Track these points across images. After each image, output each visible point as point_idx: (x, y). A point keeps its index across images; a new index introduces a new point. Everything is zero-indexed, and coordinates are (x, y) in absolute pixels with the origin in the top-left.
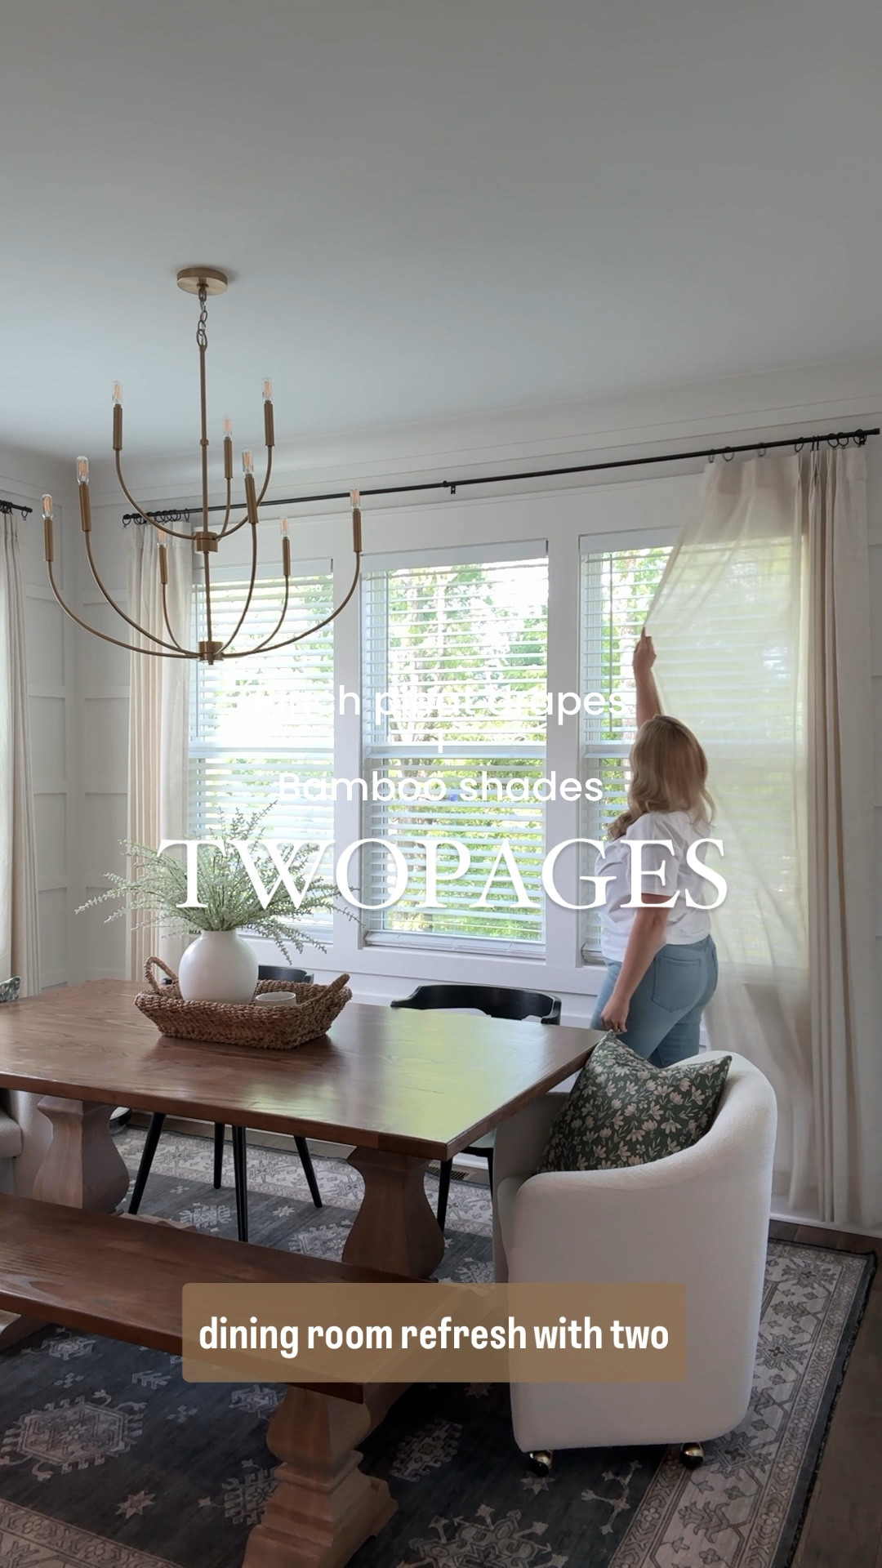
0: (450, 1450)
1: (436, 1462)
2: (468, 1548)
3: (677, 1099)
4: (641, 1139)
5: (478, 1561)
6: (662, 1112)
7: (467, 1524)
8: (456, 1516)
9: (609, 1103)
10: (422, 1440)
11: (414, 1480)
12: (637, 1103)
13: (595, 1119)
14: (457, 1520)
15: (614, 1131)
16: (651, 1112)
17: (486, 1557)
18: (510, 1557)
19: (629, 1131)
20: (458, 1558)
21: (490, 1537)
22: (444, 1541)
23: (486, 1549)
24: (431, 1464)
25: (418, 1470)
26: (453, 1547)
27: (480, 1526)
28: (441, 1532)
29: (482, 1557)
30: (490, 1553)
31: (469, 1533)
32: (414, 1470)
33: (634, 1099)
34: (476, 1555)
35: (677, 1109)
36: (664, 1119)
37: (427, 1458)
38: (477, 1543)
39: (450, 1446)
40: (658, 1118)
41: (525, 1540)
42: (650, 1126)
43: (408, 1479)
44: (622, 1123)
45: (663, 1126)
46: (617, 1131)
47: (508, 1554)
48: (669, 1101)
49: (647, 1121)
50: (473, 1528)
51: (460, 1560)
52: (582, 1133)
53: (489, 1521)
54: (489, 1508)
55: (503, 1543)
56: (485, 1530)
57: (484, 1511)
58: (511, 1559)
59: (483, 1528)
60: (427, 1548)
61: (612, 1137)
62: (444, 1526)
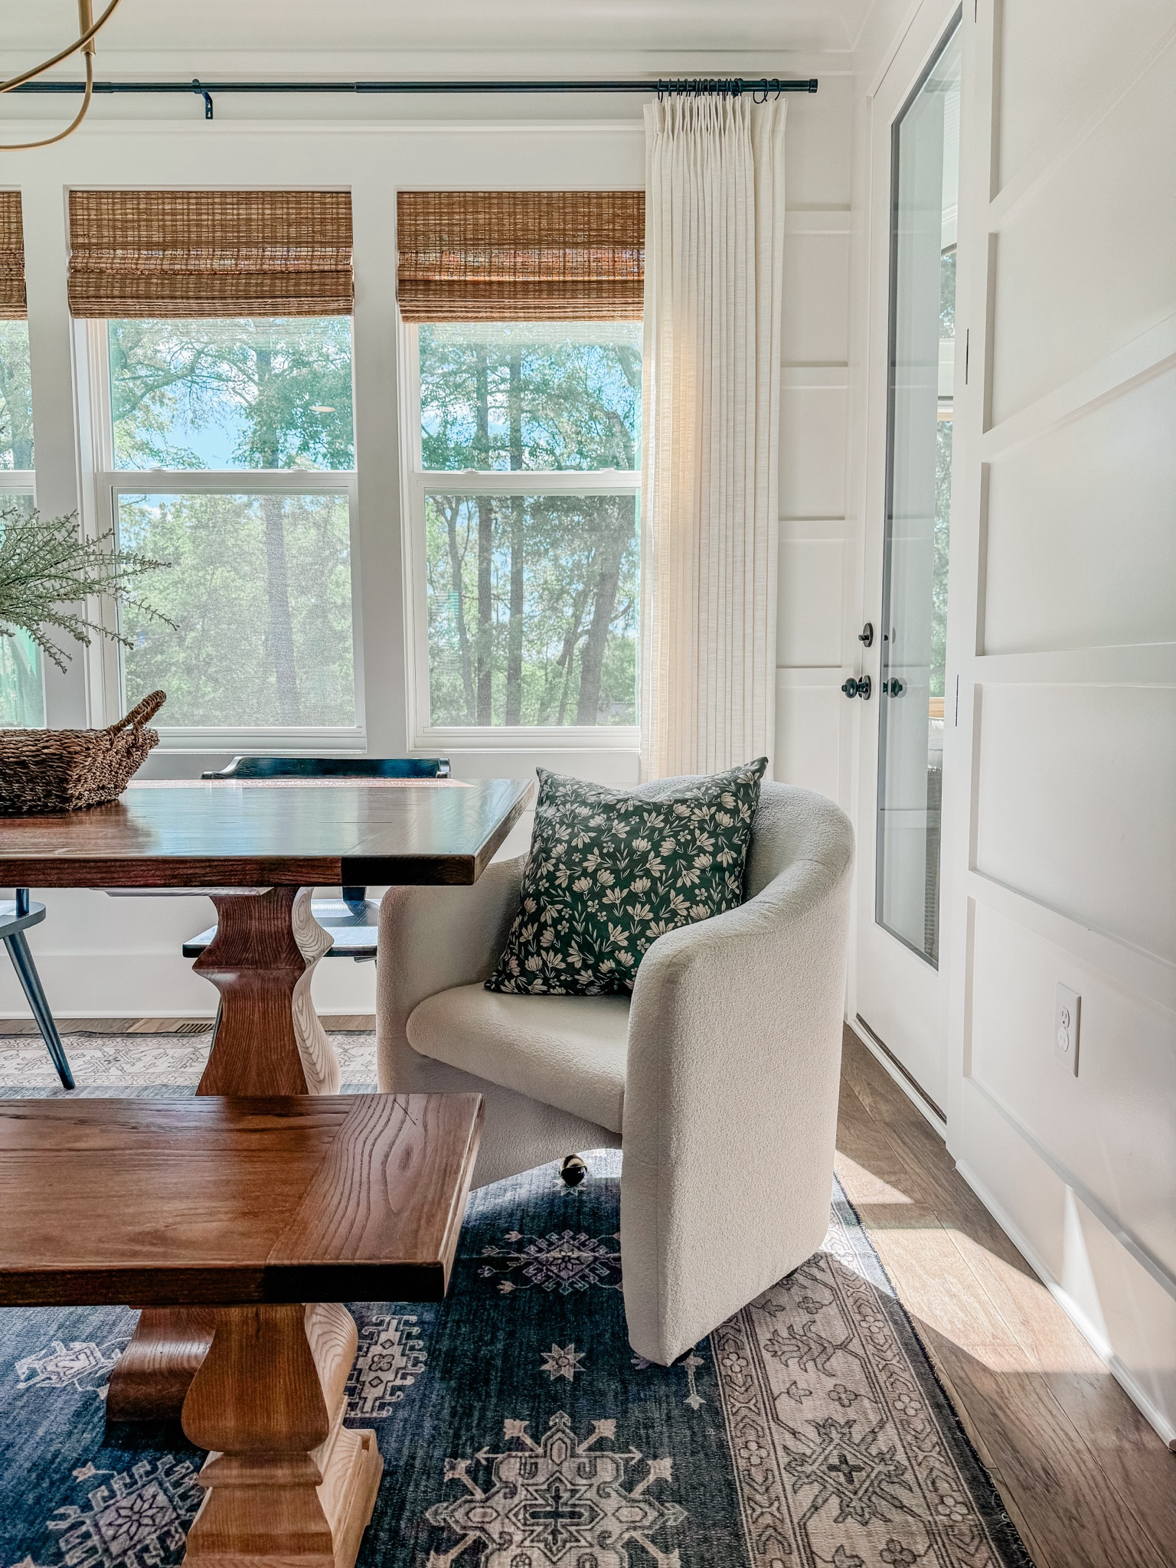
0: (415, 1354)
1: (404, 1377)
2: (522, 1493)
3: (725, 820)
4: (697, 881)
5: (548, 1509)
6: (712, 841)
7: (500, 1456)
8: (479, 1449)
9: (629, 846)
10: (367, 1352)
11: (384, 1414)
12: (675, 835)
13: (615, 871)
14: (481, 1455)
15: (654, 880)
16: (698, 843)
17: (557, 1498)
18: (591, 1486)
19: (677, 875)
20: (516, 1515)
21: (545, 1468)
22: (479, 1495)
23: (549, 1486)
24: (398, 1382)
25: (382, 1397)
26: (499, 1501)
27: (520, 1454)
28: (467, 1481)
29: (551, 1501)
30: (557, 1490)
31: (510, 1469)
32: (376, 1399)
33: (666, 832)
34: (540, 1501)
35: (729, 832)
36: (717, 849)
37: (388, 1376)
38: (531, 1481)
39: (412, 1348)
40: (711, 849)
41: (598, 1453)
42: (703, 861)
43: (375, 1415)
44: (663, 867)
45: (719, 859)
46: (660, 878)
47: (584, 1482)
48: (717, 825)
49: (698, 855)
50: (512, 1460)
51: (521, 1517)
52: (598, 894)
53: (529, 1441)
54: (518, 1423)
55: (568, 1468)
56: (531, 1457)
57: (513, 1428)
58: (594, 1489)
59: (527, 1454)
60: (459, 1515)
61: (653, 889)
62: (468, 1471)
